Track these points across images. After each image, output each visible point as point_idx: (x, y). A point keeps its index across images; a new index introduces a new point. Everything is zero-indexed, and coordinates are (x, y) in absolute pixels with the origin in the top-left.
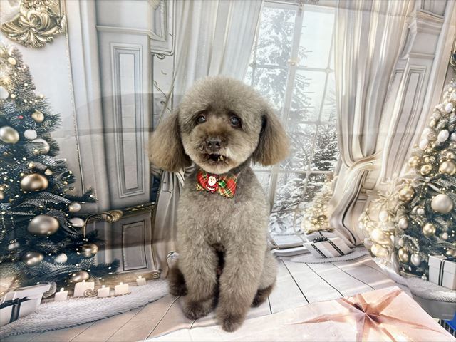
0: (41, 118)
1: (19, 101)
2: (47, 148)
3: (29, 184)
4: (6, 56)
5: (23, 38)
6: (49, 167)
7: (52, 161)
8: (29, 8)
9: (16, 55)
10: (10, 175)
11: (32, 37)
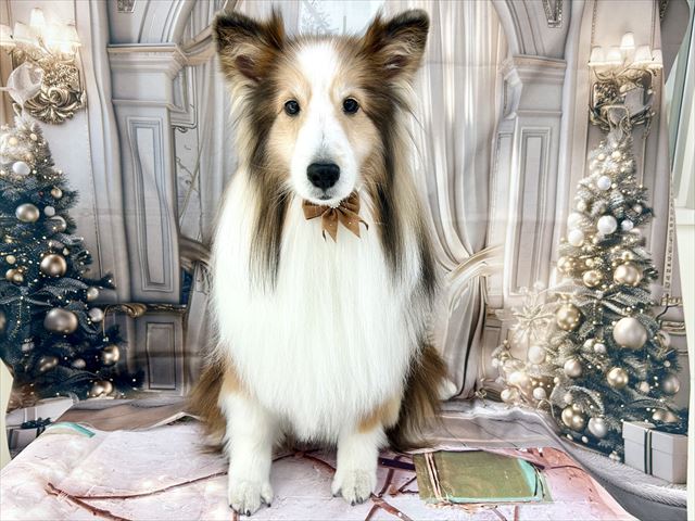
0: (60, 194)
1: (39, 177)
2: (64, 226)
3: (49, 267)
4: (28, 132)
5: (43, 115)
6: (66, 246)
7: (69, 240)
8: (49, 85)
9: (37, 131)
10: (29, 257)
11: (52, 113)
